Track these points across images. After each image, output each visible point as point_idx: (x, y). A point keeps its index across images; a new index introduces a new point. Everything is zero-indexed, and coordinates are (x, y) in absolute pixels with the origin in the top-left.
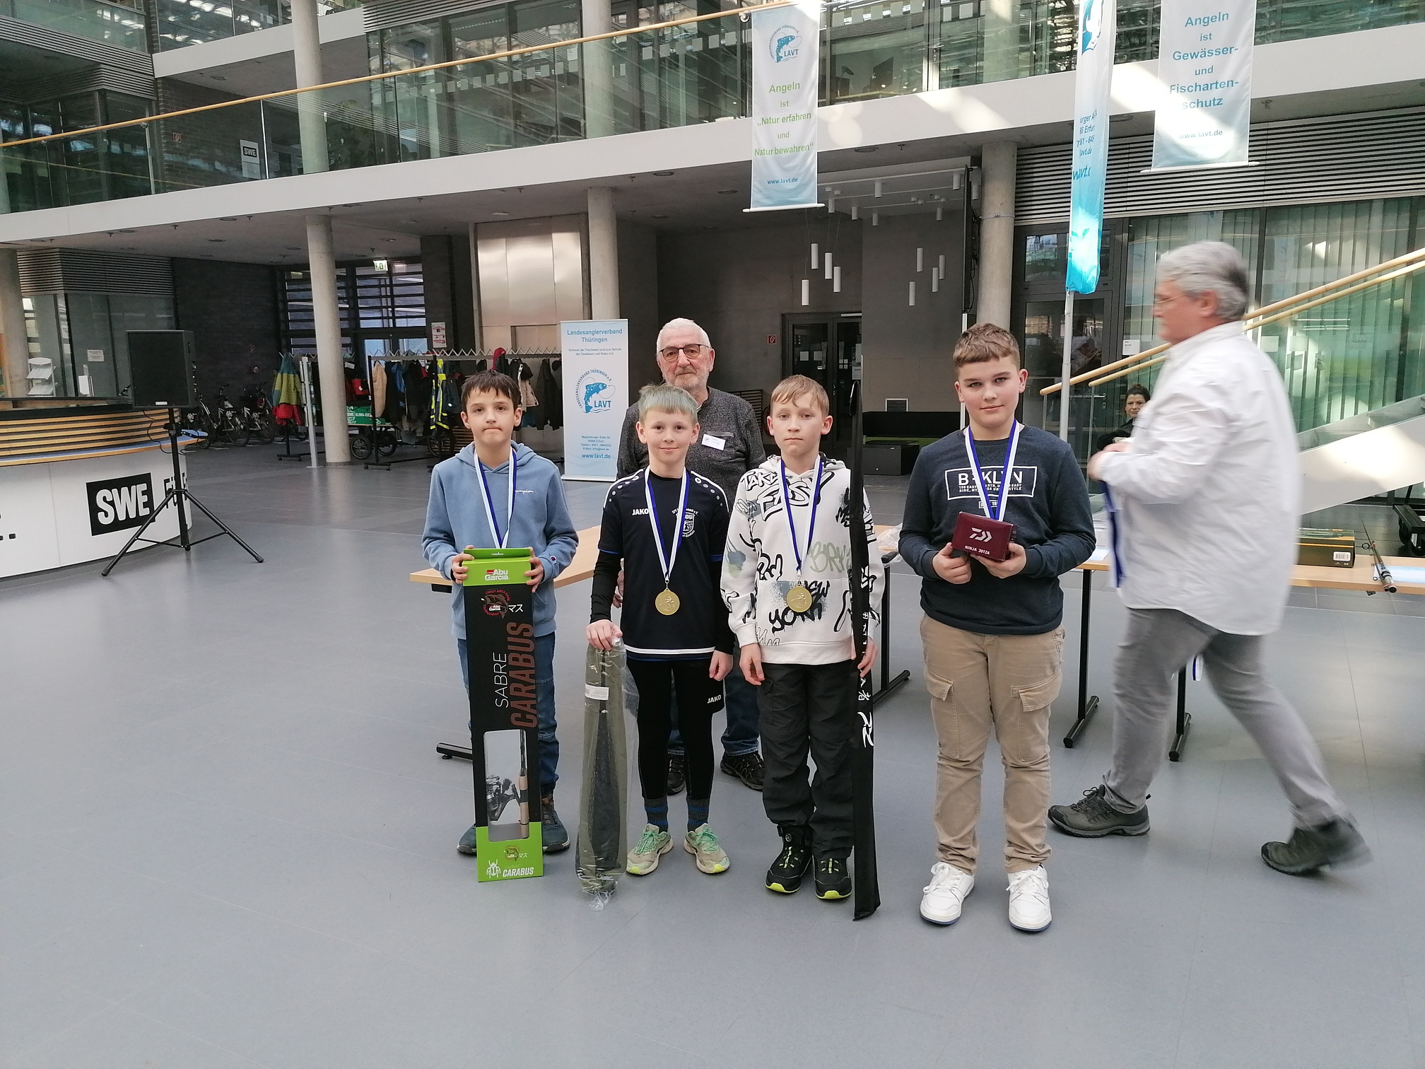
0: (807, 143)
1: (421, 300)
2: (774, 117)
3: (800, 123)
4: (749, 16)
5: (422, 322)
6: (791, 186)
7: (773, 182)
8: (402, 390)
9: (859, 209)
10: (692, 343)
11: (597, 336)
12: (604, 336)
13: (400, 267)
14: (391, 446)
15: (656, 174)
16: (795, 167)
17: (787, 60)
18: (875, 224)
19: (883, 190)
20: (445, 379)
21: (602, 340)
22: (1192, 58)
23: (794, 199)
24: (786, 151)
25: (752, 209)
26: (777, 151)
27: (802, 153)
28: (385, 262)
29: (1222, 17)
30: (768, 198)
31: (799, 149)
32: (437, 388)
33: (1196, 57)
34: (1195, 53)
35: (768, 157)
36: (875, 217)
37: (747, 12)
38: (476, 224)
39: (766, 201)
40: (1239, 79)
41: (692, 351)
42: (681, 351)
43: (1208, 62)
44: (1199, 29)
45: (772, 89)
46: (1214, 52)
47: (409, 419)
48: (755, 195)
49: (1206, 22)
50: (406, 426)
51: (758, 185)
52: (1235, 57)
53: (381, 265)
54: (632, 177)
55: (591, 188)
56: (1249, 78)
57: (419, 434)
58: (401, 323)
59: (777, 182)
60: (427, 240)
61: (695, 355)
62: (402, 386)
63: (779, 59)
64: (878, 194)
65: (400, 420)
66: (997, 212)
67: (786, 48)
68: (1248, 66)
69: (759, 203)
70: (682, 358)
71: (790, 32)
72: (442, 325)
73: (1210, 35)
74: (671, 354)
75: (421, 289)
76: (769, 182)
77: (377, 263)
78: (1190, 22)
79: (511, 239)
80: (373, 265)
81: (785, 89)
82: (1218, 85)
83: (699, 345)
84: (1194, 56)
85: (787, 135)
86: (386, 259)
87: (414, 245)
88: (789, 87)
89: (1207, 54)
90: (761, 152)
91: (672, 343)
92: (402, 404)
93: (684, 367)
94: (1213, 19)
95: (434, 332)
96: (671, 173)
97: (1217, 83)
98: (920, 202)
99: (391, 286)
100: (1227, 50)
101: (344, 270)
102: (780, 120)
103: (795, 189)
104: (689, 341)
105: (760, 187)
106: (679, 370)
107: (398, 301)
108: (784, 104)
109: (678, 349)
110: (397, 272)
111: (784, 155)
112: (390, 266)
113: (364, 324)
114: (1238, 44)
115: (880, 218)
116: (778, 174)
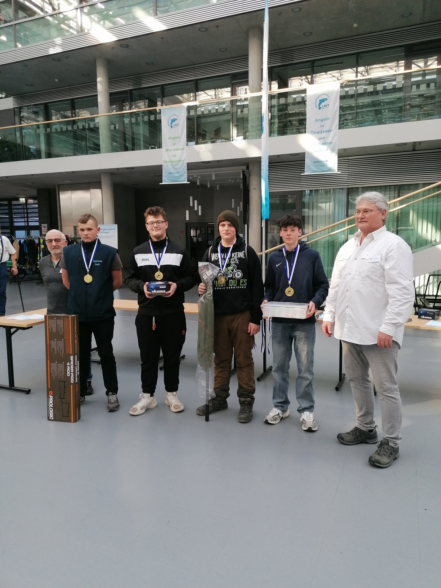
0: (183, 159)
1: (37, 215)
2: (170, 149)
3: (180, 151)
4: (160, 110)
5: (37, 224)
6: (177, 175)
7: (171, 173)
8: (26, 252)
9: (210, 184)
10: (58, 238)
11: (105, 231)
12: (108, 231)
13: (30, 201)
14: (23, 275)
15: (127, 168)
16: (179, 168)
17: (174, 128)
18: (218, 189)
19: (215, 177)
20: (43, 247)
21: (107, 232)
22: (317, 133)
23: (179, 180)
24: (175, 162)
25: (163, 183)
26: (172, 162)
27: (181, 163)
28: (24, 199)
29: (327, 119)
30: (169, 179)
31: (180, 161)
32: (40, 251)
33: (319, 133)
34: (318, 132)
35: (169, 164)
36: (218, 186)
37: (159, 108)
38: (59, 185)
39: (168, 180)
40: (334, 141)
41: (58, 241)
42: (53, 241)
43: (323, 135)
44: (319, 123)
45: (169, 138)
46: (325, 132)
47: (29, 264)
48: (164, 178)
49: (322, 120)
50: (28, 266)
51: (165, 174)
52: (332, 133)
53: (22, 200)
54: (118, 169)
55: (102, 173)
56: (337, 142)
57: (34, 269)
58: (31, 224)
59: (172, 173)
60: (40, 191)
61: (59, 242)
62: (26, 250)
63: (172, 127)
64: (213, 179)
65: (25, 264)
66: (255, 187)
67: (174, 123)
68: (336, 137)
69: (166, 181)
70: (54, 243)
71: (175, 117)
72: (46, 225)
73: (323, 125)
74: (50, 242)
75: (37, 210)
76: (169, 173)
77: (21, 199)
78: (316, 120)
79: (72, 191)
80: (19, 200)
81: (174, 138)
82: (327, 144)
83: (60, 239)
84: (318, 133)
85: (175, 156)
86: (24, 198)
87: (34, 193)
88: (176, 138)
89: (322, 132)
90: (166, 162)
91: (50, 238)
92: (26, 257)
93: (55, 246)
94: (324, 119)
95: (43, 228)
96: (133, 168)
97: (326, 143)
98: (233, 182)
99: (27, 209)
100: (329, 131)
101: (7, 202)
102: (173, 150)
103: (179, 176)
104: (56, 237)
105: (166, 175)
106: (53, 247)
107: (29, 215)
108: (174, 144)
109: (52, 240)
110: (29, 203)
111: (174, 163)
112: (26, 200)
113: (16, 224)
114: (333, 129)
115: (220, 187)
116: (173, 171)
